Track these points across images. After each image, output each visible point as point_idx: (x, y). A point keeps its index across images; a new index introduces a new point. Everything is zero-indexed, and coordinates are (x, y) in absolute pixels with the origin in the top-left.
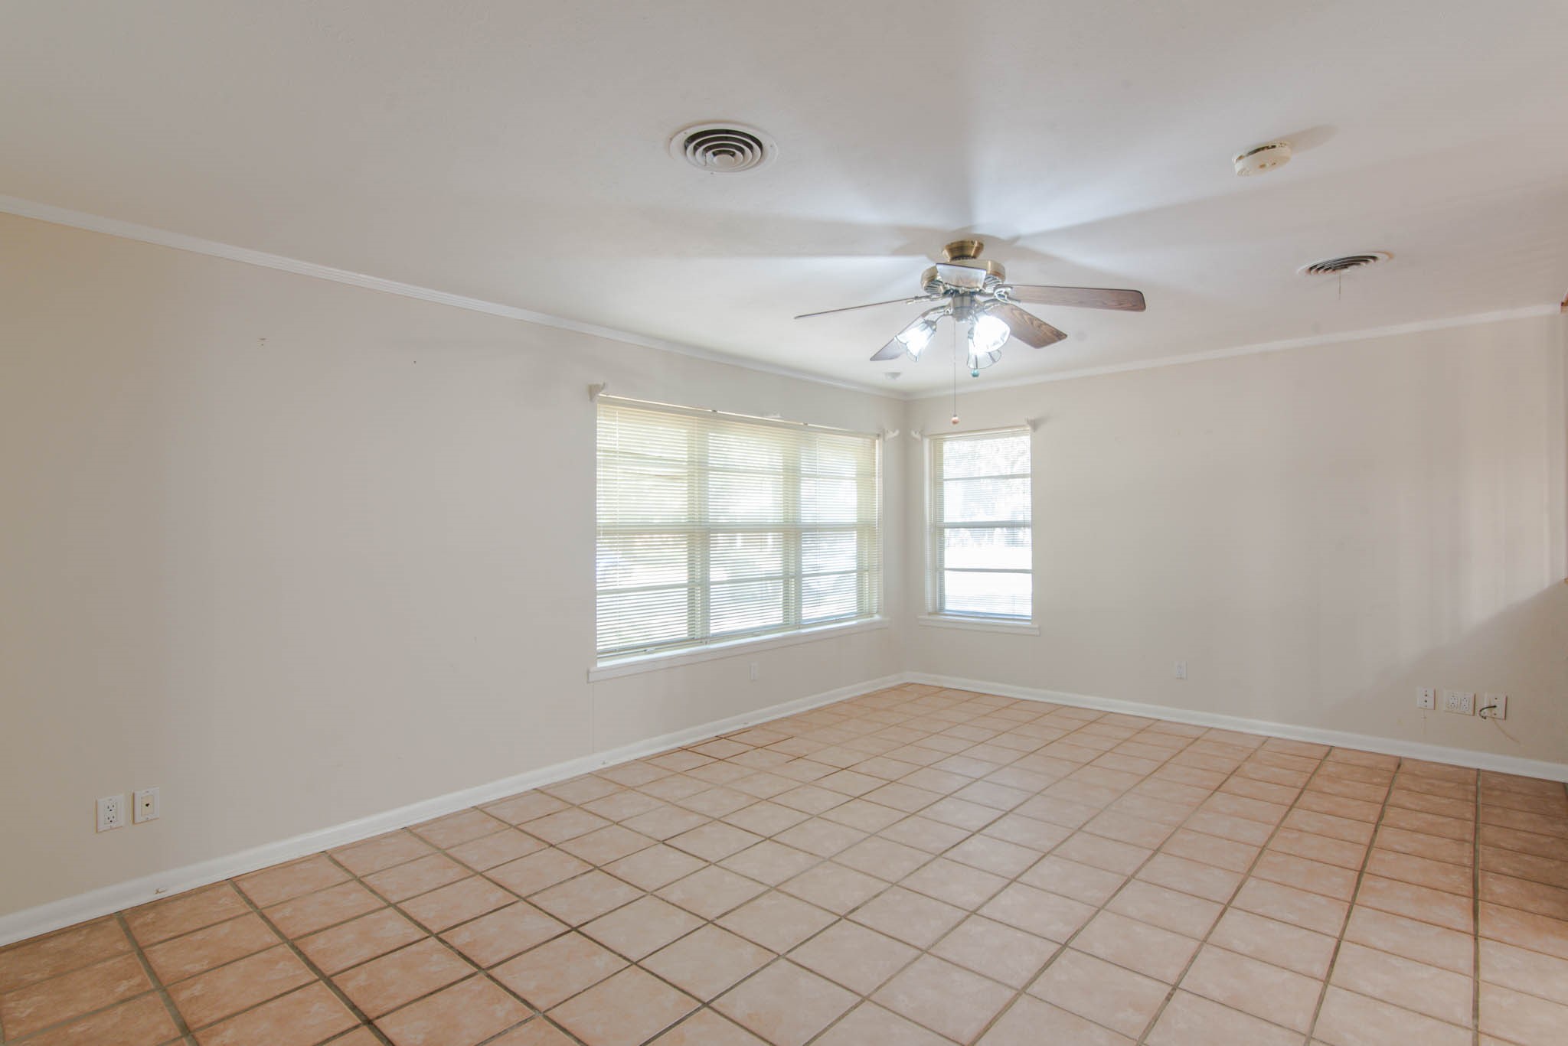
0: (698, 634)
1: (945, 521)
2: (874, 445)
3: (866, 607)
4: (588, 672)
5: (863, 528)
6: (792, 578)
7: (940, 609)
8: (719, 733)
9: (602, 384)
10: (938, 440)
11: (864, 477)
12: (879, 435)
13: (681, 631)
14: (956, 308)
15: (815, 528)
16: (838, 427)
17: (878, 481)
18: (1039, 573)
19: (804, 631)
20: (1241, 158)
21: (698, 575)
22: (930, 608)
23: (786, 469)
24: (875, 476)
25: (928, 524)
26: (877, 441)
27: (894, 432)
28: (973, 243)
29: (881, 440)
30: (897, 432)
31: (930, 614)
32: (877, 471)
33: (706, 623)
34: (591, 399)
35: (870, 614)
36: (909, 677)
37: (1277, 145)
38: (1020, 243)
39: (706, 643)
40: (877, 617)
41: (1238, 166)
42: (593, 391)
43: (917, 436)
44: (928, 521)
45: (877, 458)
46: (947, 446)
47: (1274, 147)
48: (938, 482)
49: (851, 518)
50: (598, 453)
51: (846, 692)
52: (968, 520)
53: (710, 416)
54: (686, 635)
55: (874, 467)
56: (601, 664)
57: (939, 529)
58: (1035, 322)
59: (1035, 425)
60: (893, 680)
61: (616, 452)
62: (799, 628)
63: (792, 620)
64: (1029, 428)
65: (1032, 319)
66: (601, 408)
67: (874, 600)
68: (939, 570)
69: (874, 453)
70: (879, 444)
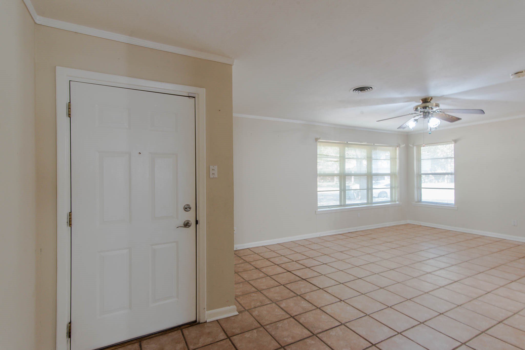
0: (343, 204)
1: (422, 173)
2: (396, 150)
3: (394, 199)
4: (316, 212)
5: (392, 175)
6: (369, 189)
7: (420, 201)
8: (349, 232)
9: (319, 138)
10: (419, 147)
11: (392, 159)
12: (398, 146)
13: (338, 203)
14: (424, 116)
15: (377, 175)
16: (384, 144)
17: (398, 161)
18: (456, 189)
19: (373, 205)
20: (512, 75)
21: (342, 188)
22: (416, 200)
23: (368, 158)
24: (396, 159)
25: (415, 174)
26: (397, 148)
27: (403, 145)
28: (429, 98)
29: (399, 147)
30: (404, 145)
31: (416, 202)
32: (397, 158)
33: (345, 201)
34: (316, 142)
35: (395, 201)
36: (409, 222)
37: (523, 71)
38: (444, 97)
39: (345, 207)
40: (397, 202)
41: (511, 77)
42: (316, 140)
43: (411, 146)
44: (415, 172)
45: (397, 154)
46: (422, 148)
47: (522, 72)
48: (419, 160)
49: (389, 172)
50: (318, 155)
51: (387, 224)
52: (433, 172)
53: (345, 144)
54: (339, 204)
55: (396, 156)
56: (319, 210)
57: (419, 175)
58: (450, 117)
59: (455, 141)
60: (403, 222)
61: (322, 155)
62: (372, 204)
63: (370, 201)
64: (453, 142)
65: (449, 115)
66: (318, 144)
67: (396, 197)
68: (420, 188)
69: (396, 152)
70: (398, 149)
